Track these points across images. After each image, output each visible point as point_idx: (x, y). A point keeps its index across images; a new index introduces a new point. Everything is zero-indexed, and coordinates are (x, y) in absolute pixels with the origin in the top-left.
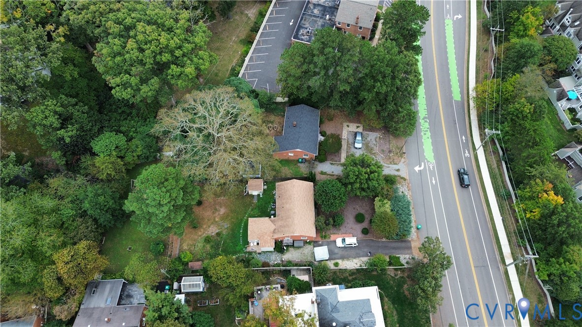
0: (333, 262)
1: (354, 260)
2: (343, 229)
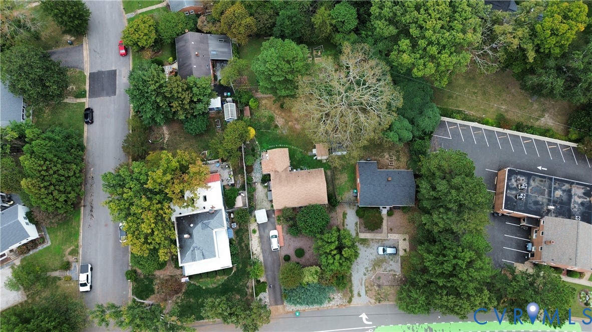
1: (259, 248)
2: (288, 237)
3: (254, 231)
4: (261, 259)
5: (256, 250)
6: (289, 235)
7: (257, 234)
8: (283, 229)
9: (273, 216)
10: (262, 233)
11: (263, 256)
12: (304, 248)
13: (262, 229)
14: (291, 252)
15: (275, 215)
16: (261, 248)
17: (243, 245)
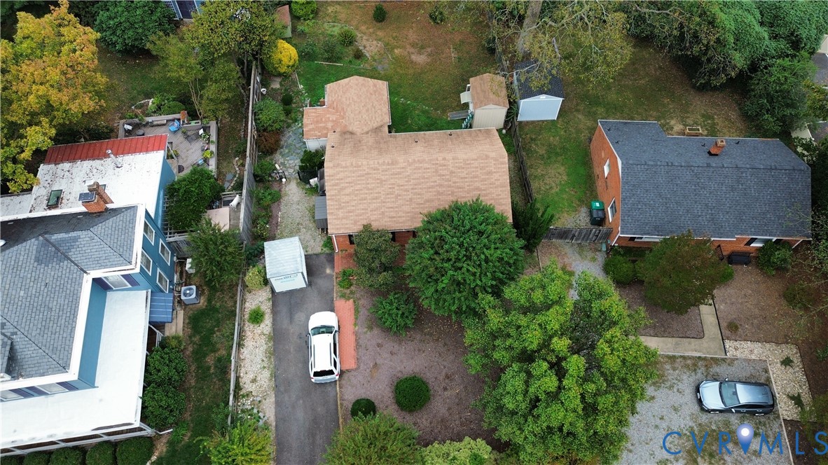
0: (266, 308)
1: (267, 374)
2: (373, 337)
3: (257, 317)
4: (269, 412)
5: (254, 381)
6: (376, 331)
7: (266, 326)
8: (357, 311)
9: (328, 271)
10: (285, 323)
11: (278, 404)
12: (429, 376)
13: (283, 310)
14: (380, 390)
15: (333, 268)
16: (274, 376)
17: (210, 360)
